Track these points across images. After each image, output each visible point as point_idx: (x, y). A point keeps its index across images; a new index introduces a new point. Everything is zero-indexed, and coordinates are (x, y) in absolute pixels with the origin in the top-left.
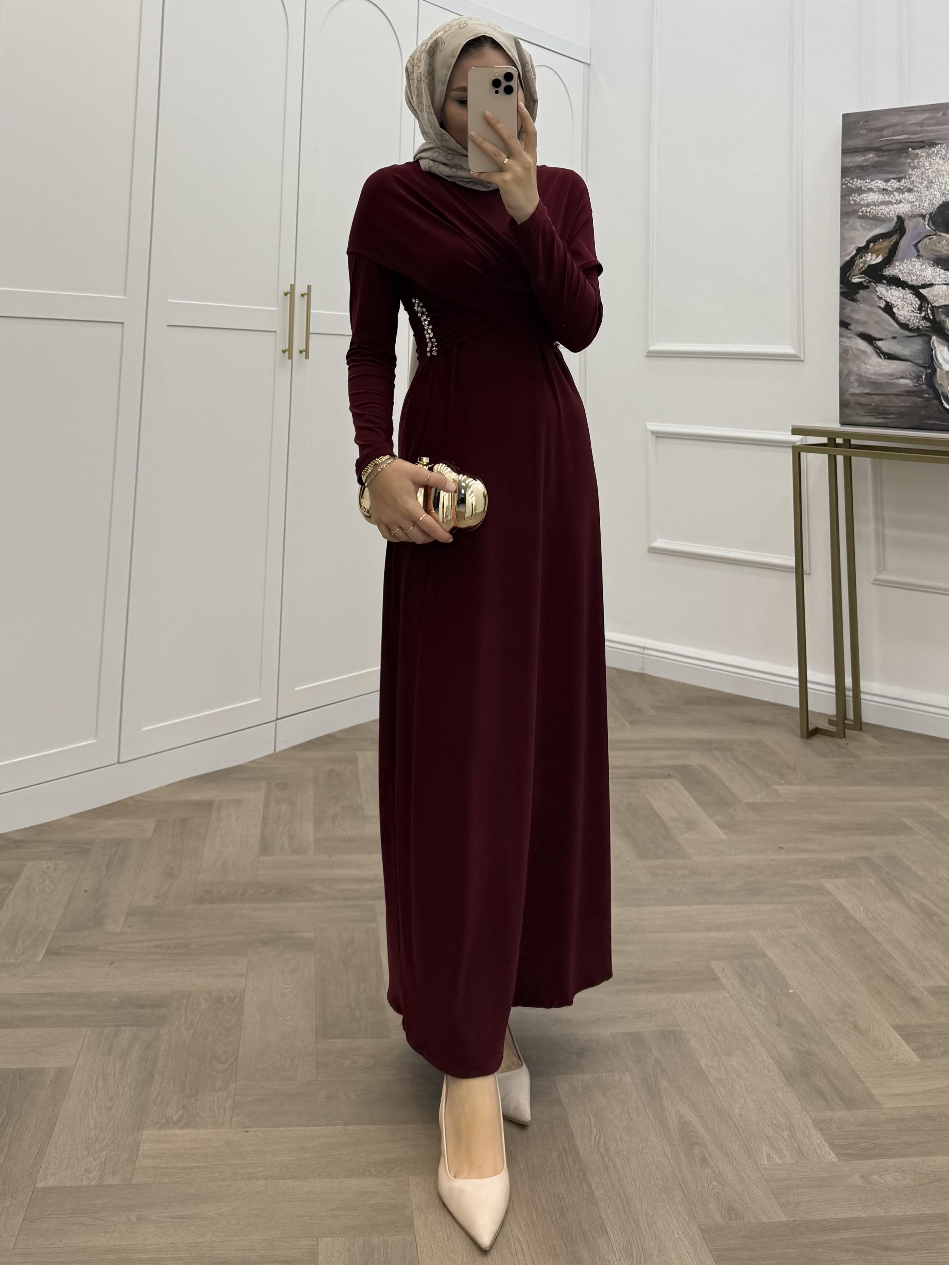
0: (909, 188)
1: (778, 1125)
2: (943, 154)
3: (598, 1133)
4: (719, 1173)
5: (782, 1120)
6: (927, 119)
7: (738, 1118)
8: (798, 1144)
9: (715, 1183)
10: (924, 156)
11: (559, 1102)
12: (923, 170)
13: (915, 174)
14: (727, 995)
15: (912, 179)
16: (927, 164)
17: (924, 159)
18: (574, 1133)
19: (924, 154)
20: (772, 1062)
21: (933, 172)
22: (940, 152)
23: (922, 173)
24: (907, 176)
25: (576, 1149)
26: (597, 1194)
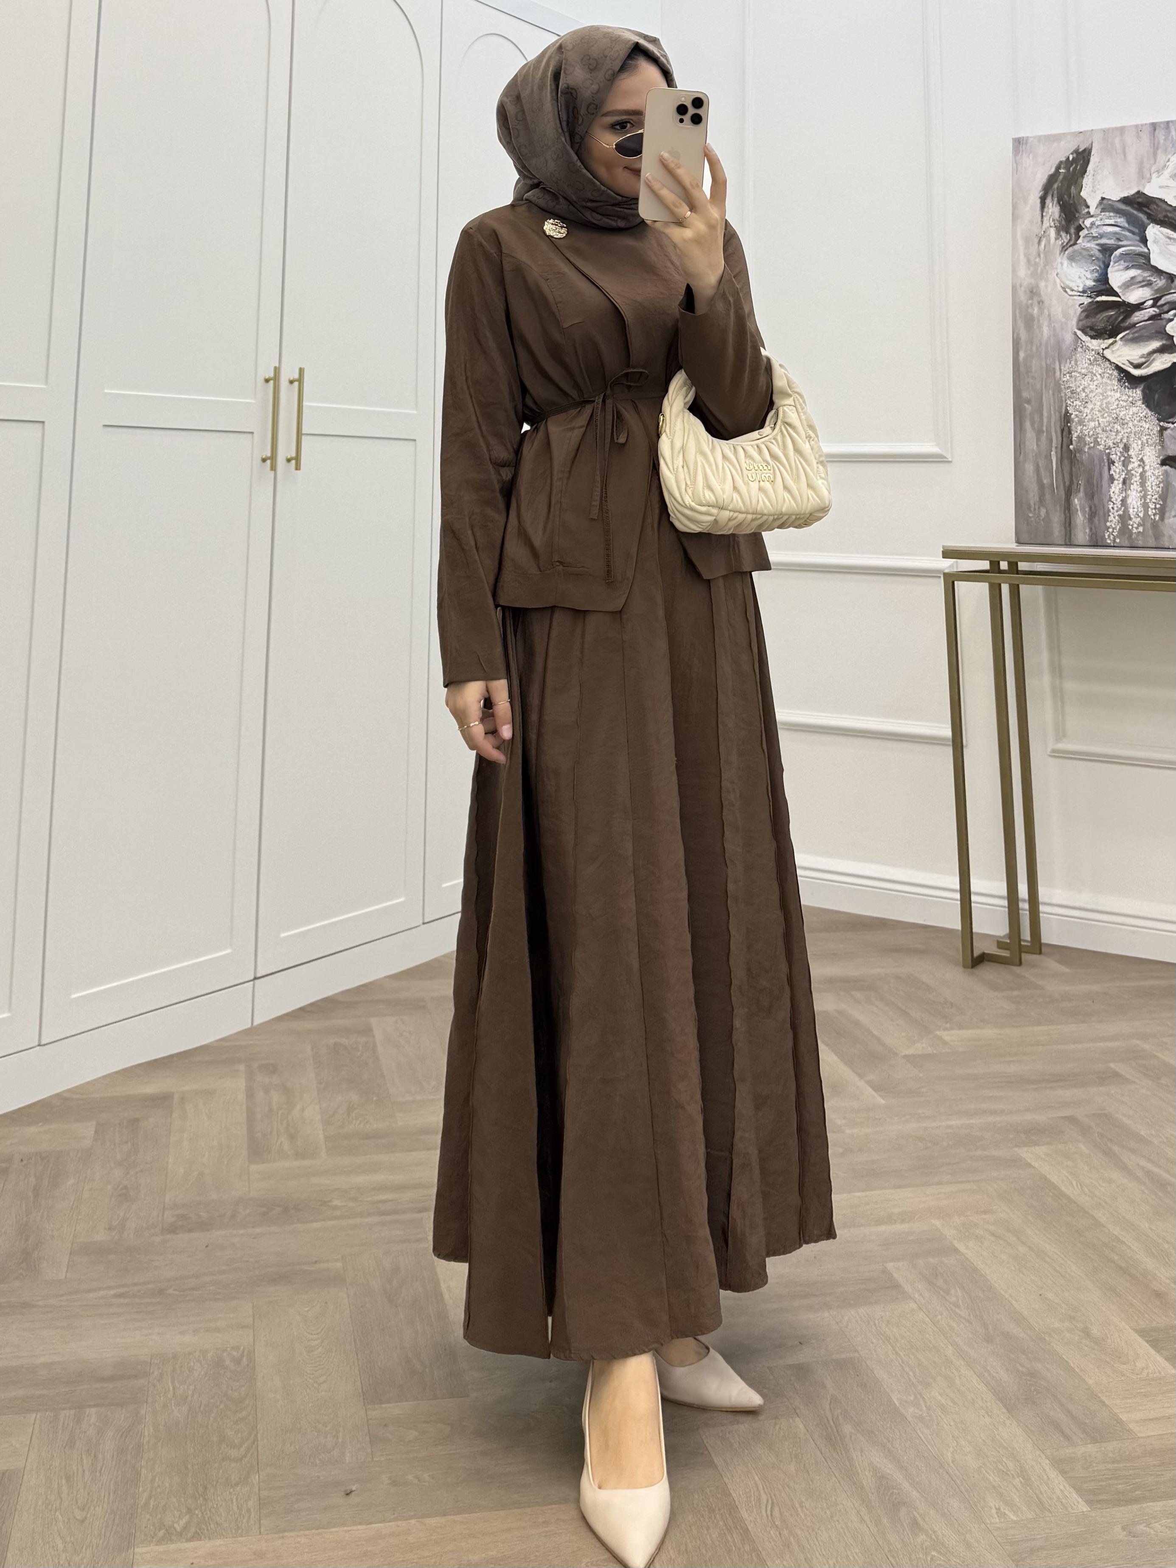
0: (1123, 448)
2: (1080, 404)
6: (1032, 424)
10: (1081, 429)
12: (1099, 430)
13: (1105, 441)
15: (1112, 445)
16: (1092, 424)
17: (1084, 428)
19: (1079, 428)
21: (1103, 416)
22: (1078, 407)
23: (1103, 431)
24: (1107, 451)
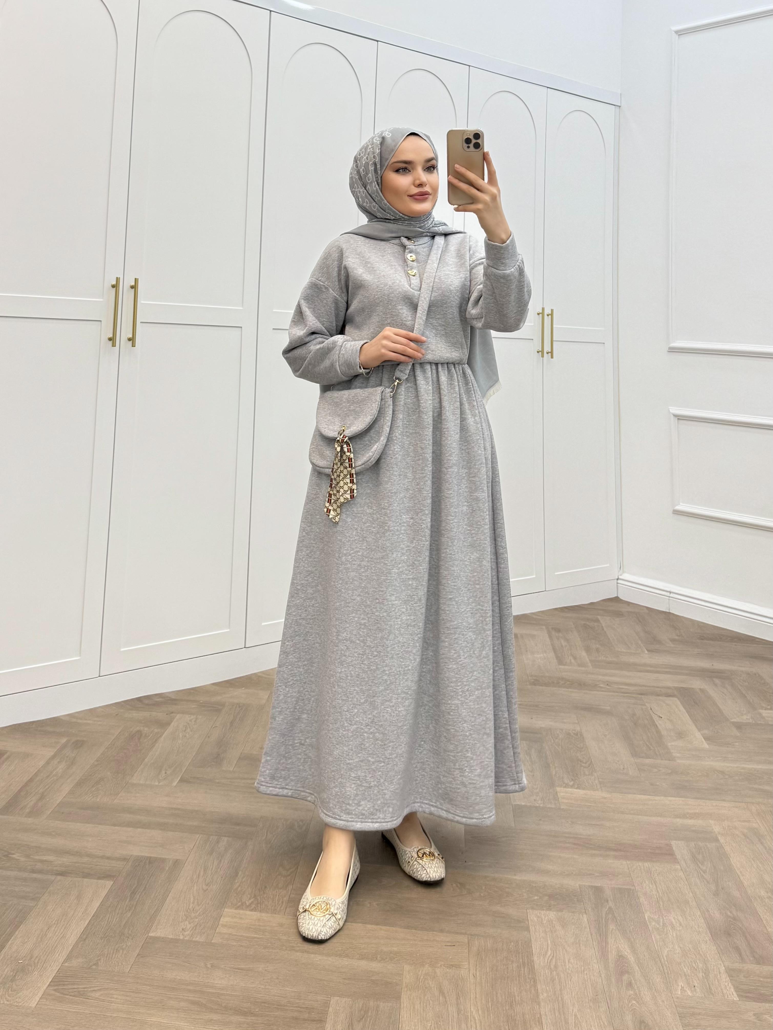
1: (695, 967)
3: (552, 955)
4: (640, 995)
5: (701, 965)
7: (665, 958)
8: (709, 984)
9: (634, 1002)
11: (528, 929)
14: (678, 867)
18: (534, 952)
20: (703, 921)
25: (532, 964)
26: (541, 997)
